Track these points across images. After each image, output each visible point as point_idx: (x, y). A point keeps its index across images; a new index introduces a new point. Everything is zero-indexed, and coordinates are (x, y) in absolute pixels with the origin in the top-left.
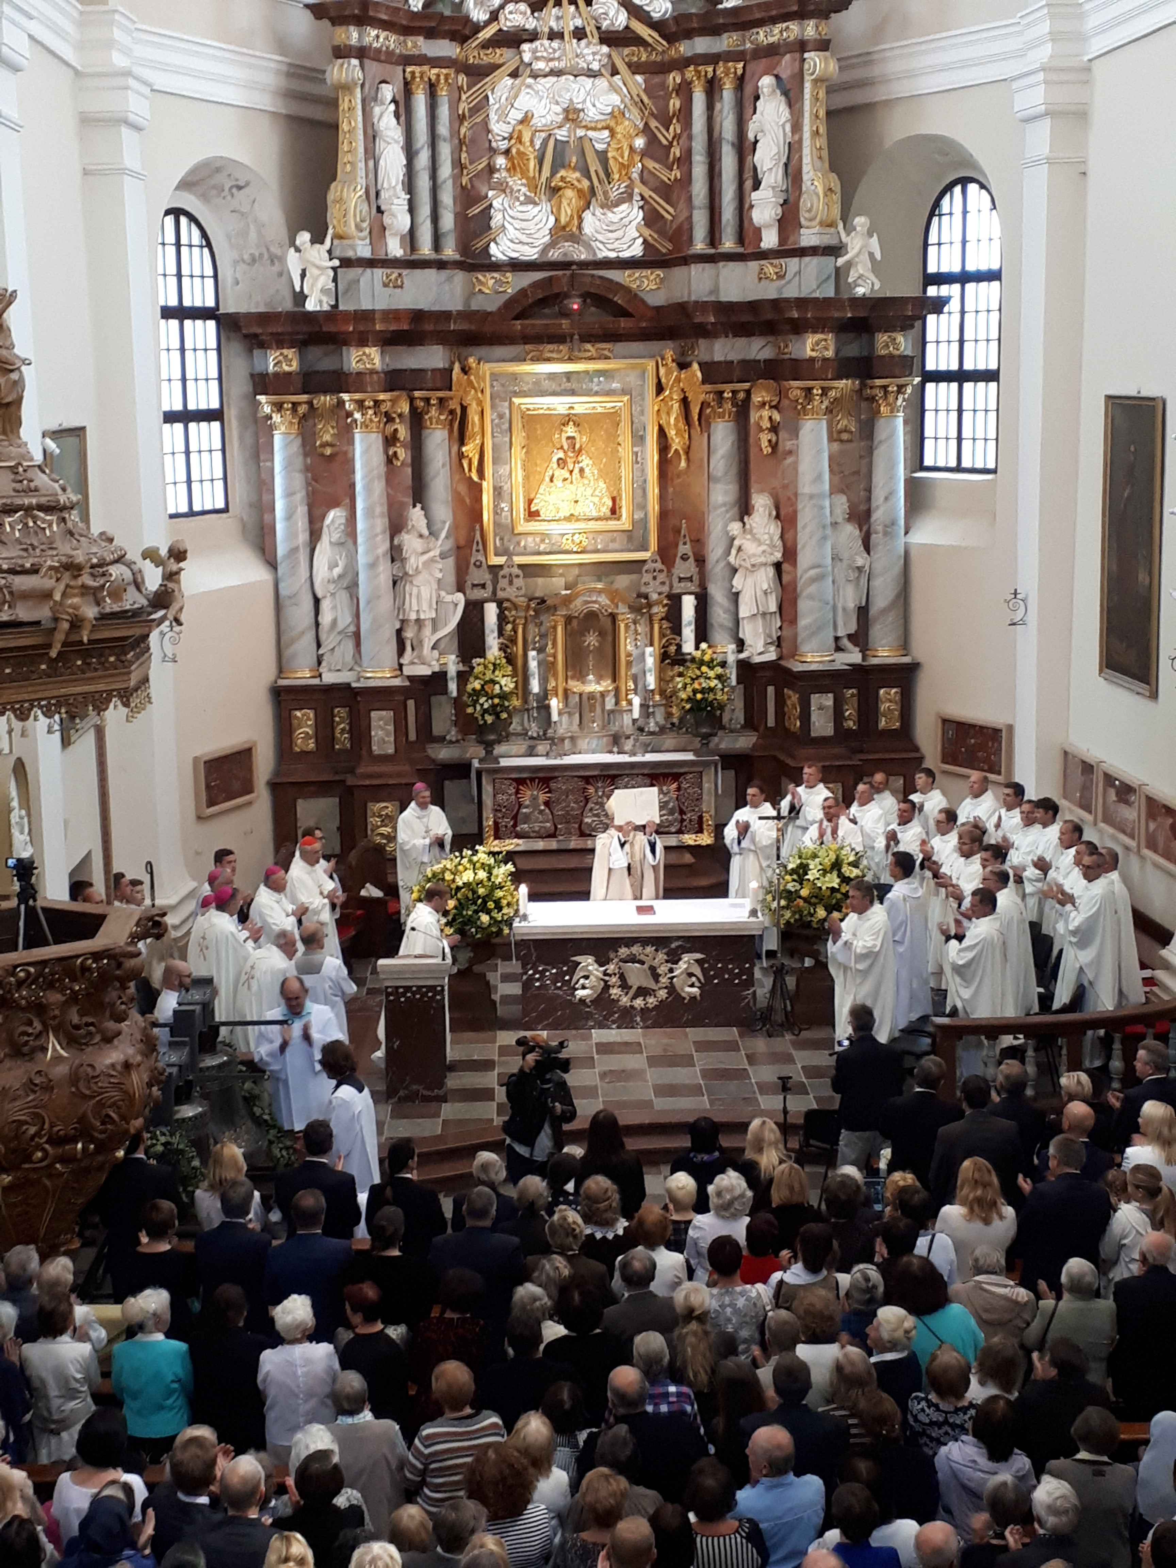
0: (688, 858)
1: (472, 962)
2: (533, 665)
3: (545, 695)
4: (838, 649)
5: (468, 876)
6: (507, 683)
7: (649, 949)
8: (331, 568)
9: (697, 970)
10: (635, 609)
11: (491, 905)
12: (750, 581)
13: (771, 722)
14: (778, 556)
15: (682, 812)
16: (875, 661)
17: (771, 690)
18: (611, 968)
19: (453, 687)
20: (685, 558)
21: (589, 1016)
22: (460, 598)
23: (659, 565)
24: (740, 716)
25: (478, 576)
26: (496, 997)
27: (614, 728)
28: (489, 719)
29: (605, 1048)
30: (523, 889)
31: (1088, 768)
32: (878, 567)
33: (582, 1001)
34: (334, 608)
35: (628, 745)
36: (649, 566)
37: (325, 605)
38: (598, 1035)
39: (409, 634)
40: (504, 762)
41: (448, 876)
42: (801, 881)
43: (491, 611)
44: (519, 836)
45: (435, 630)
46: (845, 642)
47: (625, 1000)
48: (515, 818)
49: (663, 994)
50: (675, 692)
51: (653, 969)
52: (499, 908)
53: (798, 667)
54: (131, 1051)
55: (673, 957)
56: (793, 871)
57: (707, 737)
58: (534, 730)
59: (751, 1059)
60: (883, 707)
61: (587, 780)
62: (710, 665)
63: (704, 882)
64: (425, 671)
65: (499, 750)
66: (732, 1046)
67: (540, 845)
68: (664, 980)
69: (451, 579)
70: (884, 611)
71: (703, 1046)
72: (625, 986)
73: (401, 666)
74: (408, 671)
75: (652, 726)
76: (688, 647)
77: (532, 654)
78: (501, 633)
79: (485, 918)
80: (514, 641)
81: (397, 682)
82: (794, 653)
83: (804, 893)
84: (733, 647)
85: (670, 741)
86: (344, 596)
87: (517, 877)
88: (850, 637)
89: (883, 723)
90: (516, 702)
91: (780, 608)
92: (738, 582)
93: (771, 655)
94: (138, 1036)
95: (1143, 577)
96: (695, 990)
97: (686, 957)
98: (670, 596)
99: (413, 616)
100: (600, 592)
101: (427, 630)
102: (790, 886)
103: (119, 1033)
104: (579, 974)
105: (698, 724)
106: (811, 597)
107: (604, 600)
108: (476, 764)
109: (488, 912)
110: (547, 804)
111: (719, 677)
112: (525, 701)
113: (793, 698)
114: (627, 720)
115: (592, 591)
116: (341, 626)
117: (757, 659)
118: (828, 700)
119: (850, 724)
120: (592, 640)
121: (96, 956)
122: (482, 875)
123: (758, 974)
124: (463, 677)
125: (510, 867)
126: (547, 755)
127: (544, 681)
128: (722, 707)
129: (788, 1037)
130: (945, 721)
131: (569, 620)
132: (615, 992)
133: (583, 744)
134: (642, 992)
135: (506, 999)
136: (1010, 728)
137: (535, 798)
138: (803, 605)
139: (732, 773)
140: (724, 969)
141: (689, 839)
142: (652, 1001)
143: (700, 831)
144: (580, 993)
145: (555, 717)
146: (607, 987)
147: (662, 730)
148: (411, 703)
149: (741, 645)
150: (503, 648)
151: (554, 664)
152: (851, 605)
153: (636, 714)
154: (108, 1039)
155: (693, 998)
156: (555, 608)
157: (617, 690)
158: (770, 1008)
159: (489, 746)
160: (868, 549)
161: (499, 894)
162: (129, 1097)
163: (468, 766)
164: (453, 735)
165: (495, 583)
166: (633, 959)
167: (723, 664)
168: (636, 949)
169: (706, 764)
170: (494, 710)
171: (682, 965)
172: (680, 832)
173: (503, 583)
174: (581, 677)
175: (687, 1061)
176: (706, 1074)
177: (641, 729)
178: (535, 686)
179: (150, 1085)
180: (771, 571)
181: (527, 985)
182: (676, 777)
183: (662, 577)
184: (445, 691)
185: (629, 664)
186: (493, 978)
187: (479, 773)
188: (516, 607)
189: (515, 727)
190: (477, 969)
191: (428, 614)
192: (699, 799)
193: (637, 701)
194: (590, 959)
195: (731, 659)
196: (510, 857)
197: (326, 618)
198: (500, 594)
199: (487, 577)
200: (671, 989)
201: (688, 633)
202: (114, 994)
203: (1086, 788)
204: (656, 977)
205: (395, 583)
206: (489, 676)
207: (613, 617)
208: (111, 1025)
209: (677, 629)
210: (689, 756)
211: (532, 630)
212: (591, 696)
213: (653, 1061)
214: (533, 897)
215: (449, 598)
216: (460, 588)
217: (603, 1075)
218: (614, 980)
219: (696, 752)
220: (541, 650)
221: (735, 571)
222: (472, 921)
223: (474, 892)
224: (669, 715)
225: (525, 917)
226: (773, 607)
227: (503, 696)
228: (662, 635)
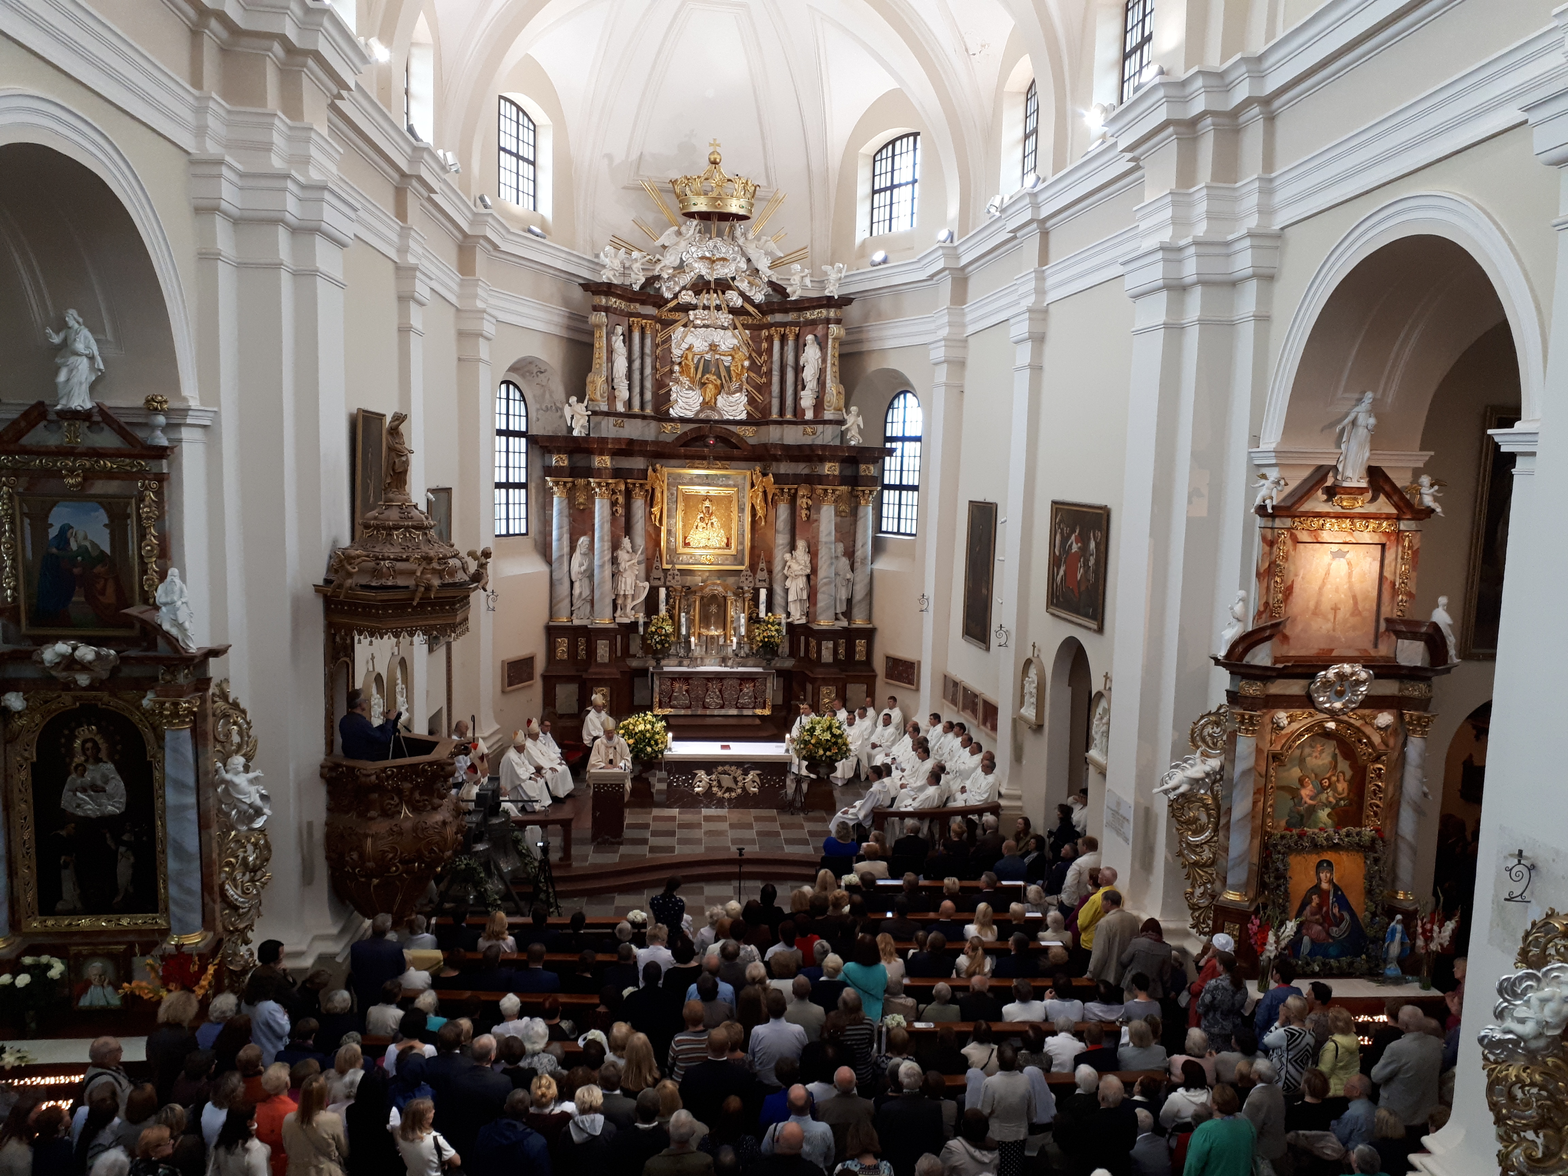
0: (758, 722)
1: (641, 772)
2: (683, 620)
3: (688, 636)
4: (837, 619)
5: (641, 727)
6: (669, 629)
7: (734, 768)
8: (580, 566)
9: (758, 780)
10: (735, 594)
11: (653, 742)
12: (794, 583)
13: (802, 654)
14: (808, 571)
15: (756, 698)
16: (854, 626)
17: (802, 638)
18: (714, 777)
19: (641, 630)
20: (762, 570)
21: (701, 802)
22: (647, 584)
23: (749, 573)
24: (787, 650)
25: (655, 574)
26: (654, 791)
27: (723, 654)
28: (659, 647)
29: (708, 819)
30: (670, 735)
31: (956, 684)
32: (857, 579)
33: (698, 793)
34: (581, 586)
35: (730, 663)
36: (744, 573)
37: (577, 585)
38: (705, 812)
39: (620, 601)
40: (666, 669)
41: (631, 727)
42: (812, 735)
43: (663, 592)
44: (671, 707)
45: (633, 600)
46: (840, 616)
47: (720, 794)
48: (670, 698)
49: (739, 791)
50: (754, 637)
51: (735, 779)
52: (657, 744)
53: (816, 627)
54: (447, 815)
55: (746, 773)
56: (808, 730)
57: (769, 660)
58: (682, 652)
59: (783, 826)
60: (858, 649)
61: (708, 679)
62: (773, 624)
63: (765, 734)
64: (626, 621)
65: (663, 662)
66: (773, 819)
67: (682, 712)
68: (740, 784)
69: (643, 574)
70: (860, 602)
71: (757, 819)
72: (720, 786)
73: (614, 618)
74: (618, 620)
75: (742, 654)
76: (762, 615)
77: (683, 614)
78: (667, 603)
79: (649, 749)
80: (674, 608)
81: (612, 626)
82: (814, 620)
83: (813, 741)
84: (784, 616)
85: (751, 661)
86: (586, 582)
87: (667, 728)
88: (843, 613)
89: (857, 657)
90: (673, 639)
91: (809, 597)
92: (788, 583)
93: (803, 621)
94: (452, 807)
95: (984, 591)
96: (756, 790)
97: (752, 773)
98: (754, 589)
99: (622, 593)
100: (718, 585)
101: (629, 600)
102: (807, 738)
103: (440, 806)
104: (697, 779)
105: (765, 653)
106: (824, 593)
107: (720, 589)
108: (651, 669)
109: (651, 746)
110: (687, 691)
111: (777, 630)
112: (678, 638)
113: (813, 643)
114: (730, 650)
115: (715, 584)
116: (584, 596)
117: (796, 622)
118: (830, 644)
119: (841, 657)
120: (713, 609)
121: (431, 764)
122: (649, 727)
123: (788, 782)
124: (646, 625)
125: (664, 723)
126: (688, 666)
127: (688, 628)
128: (778, 646)
129: (802, 815)
130: (888, 658)
131: (702, 598)
132: (715, 789)
133: (707, 661)
134: (729, 790)
135: (660, 792)
136: (919, 663)
137: (681, 688)
138: (820, 596)
139: (782, 680)
140: (771, 779)
141: (759, 712)
142: (733, 794)
143: (764, 708)
144: (697, 789)
145: (693, 647)
146: (711, 787)
147: (747, 656)
148: (619, 638)
149: (788, 615)
150: (668, 611)
151: (694, 620)
152: (844, 598)
153: (734, 647)
154: (435, 808)
155: (755, 794)
156: (695, 592)
157: (725, 635)
158: (794, 800)
159: (658, 661)
160: (853, 571)
161: (657, 737)
162: (445, 840)
163: (647, 670)
164: (640, 654)
165: (665, 577)
166: (725, 773)
167: (779, 624)
168: (727, 768)
169: (769, 674)
170: (661, 642)
171: (750, 777)
172: (754, 708)
173: (669, 578)
174: (708, 627)
175: (750, 826)
176: (759, 833)
177: (737, 655)
178: (684, 631)
179: (456, 833)
180: (804, 579)
181: (670, 785)
182: (753, 680)
183: (750, 579)
184: (637, 631)
185: (732, 622)
186: (653, 780)
187: (652, 674)
188: (675, 590)
189: (672, 651)
190: (644, 775)
191: (630, 592)
192: (764, 691)
193: (735, 640)
194: (703, 772)
195: (783, 621)
196: (665, 718)
197: (576, 591)
198: (668, 584)
199: (662, 575)
200: (744, 788)
201: (762, 608)
202: (439, 785)
203: (955, 694)
204: (736, 782)
205: (613, 576)
206: (660, 624)
207: (725, 598)
208: (436, 801)
209: (757, 606)
210: (760, 670)
211: (684, 602)
212: (712, 637)
213: (732, 826)
214: (675, 739)
215: (641, 584)
216: (647, 579)
217: (706, 833)
218: (715, 783)
219: (764, 668)
220: (687, 613)
221: (787, 578)
222: (643, 750)
223: (644, 735)
224: (751, 649)
225: (670, 749)
226: (805, 597)
227: (667, 635)
228: (749, 608)
